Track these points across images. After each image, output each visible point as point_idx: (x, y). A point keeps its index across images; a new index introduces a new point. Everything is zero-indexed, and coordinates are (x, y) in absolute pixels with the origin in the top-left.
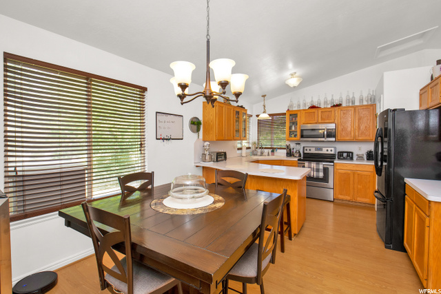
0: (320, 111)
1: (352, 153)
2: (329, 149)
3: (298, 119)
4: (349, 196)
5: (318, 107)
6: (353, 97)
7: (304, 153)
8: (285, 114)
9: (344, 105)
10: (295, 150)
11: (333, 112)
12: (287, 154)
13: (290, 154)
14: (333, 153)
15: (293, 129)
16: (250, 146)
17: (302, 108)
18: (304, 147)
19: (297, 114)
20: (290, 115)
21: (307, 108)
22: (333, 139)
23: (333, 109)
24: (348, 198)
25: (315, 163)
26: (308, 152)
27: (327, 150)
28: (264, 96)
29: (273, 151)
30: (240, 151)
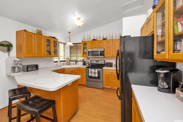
0: (97, 41)
1: (112, 63)
2: (102, 61)
3: (87, 46)
4: (110, 86)
5: (96, 40)
6: (112, 35)
7: (91, 64)
8: (81, 43)
9: (108, 39)
10: (87, 62)
11: (103, 42)
12: (83, 64)
13: (84, 64)
14: (103, 63)
15: (85, 51)
16: (66, 60)
17: (89, 40)
18: (91, 61)
19: (86, 43)
20: (84, 44)
21: (91, 40)
22: (103, 56)
23: (103, 41)
24: (109, 87)
25: (94, 69)
26: (93, 63)
27: (101, 62)
28: (69, 33)
29: (76, 63)
30: (56, 63)
